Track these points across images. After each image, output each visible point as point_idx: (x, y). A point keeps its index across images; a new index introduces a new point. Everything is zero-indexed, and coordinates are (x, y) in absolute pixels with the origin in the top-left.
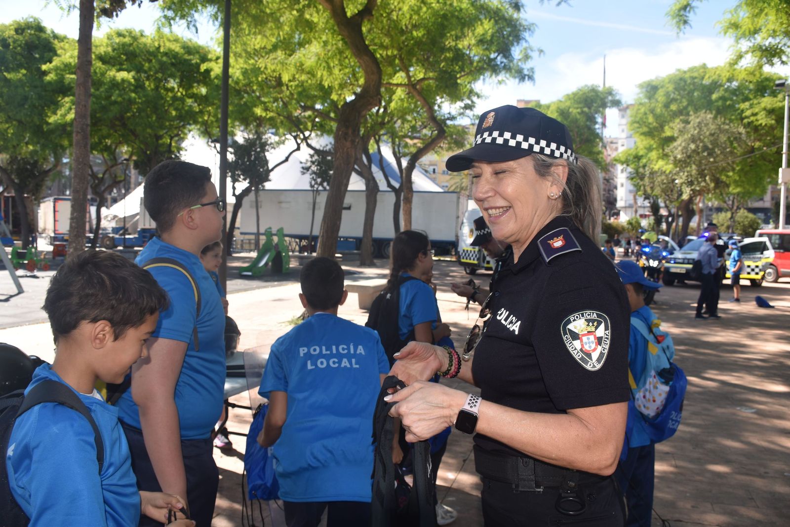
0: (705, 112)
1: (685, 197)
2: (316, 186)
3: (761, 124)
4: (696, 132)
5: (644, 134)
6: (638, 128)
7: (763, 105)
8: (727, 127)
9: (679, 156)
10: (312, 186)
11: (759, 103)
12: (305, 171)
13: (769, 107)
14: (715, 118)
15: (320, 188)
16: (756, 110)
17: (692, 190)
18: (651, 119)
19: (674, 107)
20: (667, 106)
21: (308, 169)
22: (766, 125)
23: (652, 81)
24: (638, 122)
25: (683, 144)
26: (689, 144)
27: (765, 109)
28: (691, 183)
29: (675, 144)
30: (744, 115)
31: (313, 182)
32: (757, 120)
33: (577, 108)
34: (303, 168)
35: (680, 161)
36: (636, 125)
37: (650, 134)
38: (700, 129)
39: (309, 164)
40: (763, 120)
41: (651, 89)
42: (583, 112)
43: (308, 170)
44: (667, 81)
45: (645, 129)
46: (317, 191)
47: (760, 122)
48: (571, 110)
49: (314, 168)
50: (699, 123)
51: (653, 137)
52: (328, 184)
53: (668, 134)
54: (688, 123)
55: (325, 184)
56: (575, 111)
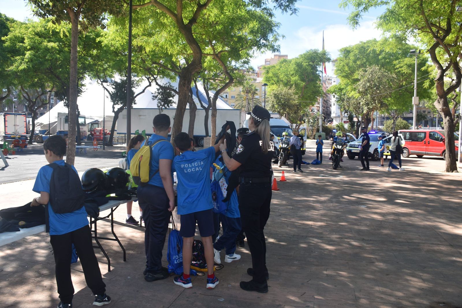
0: (375, 66)
1: (365, 112)
2: (161, 106)
3: (404, 73)
4: (370, 76)
5: (343, 76)
6: (340, 73)
7: (405, 62)
8: (386, 74)
9: (361, 90)
10: (158, 106)
11: (403, 61)
12: (154, 98)
13: (408, 63)
14: (380, 69)
15: (163, 107)
16: (402, 65)
17: (368, 108)
18: (346, 69)
19: (358, 63)
20: (355, 62)
21: (156, 97)
22: (407, 73)
23: (347, 48)
24: (340, 70)
25: (363, 83)
26: (366, 83)
27: (406, 64)
28: (367, 104)
29: (359, 83)
30: (395, 67)
31: (159, 105)
32: (402, 70)
33: (307, 62)
34: (153, 96)
35: (362, 92)
37: (346, 77)
38: (372, 75)
39: (157, 94)
40: (405, 70)
41: (347, 52)
42: (309, 65)
43: (156, 98)
44: (355, 48)
45: (344, 74)
46: (162, 109)
47: (404, 71)
48: (303, 63)
49: (160, 96)
50: (372, 71)
51: (349, 78)
52: (168, 106)
53: (356, 77)
54: (366, 71)
55: (166, 105)
56: (305, 64)
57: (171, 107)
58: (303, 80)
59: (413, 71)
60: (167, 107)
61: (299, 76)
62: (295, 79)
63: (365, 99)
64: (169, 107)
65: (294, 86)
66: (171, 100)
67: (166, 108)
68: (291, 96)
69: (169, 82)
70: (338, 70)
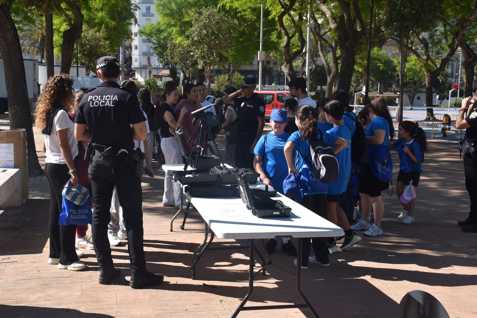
0: (213, 8)
1: (200, 67)
3: (248, 18)
4: (207, 22)
5: (167, 15)
8: (226, 19)
9: (196, 39)
17: (204, 62)
18: (173, 6)
22: (251, 19)
24: (162, 6)
25: (198, 30)
26: (202, 30)
27: (250, 7)
28: (203, 57)
29: (192, 29)
30: (237, 10)
32: (246, 15)
35: (196, 41)
36: (161, 8)
37: (171, 15)
38: (209, 19)
40: (248, 15)
45: (168, 11)
50: (209, 15)
53: (187, 19)
54: (200, 14)
58: (112, 18)
59: (259, 16)
61: (108, 11)
63: (200, 50)
65: (103, 27)
68: (100, 41)
70: (160, 5)
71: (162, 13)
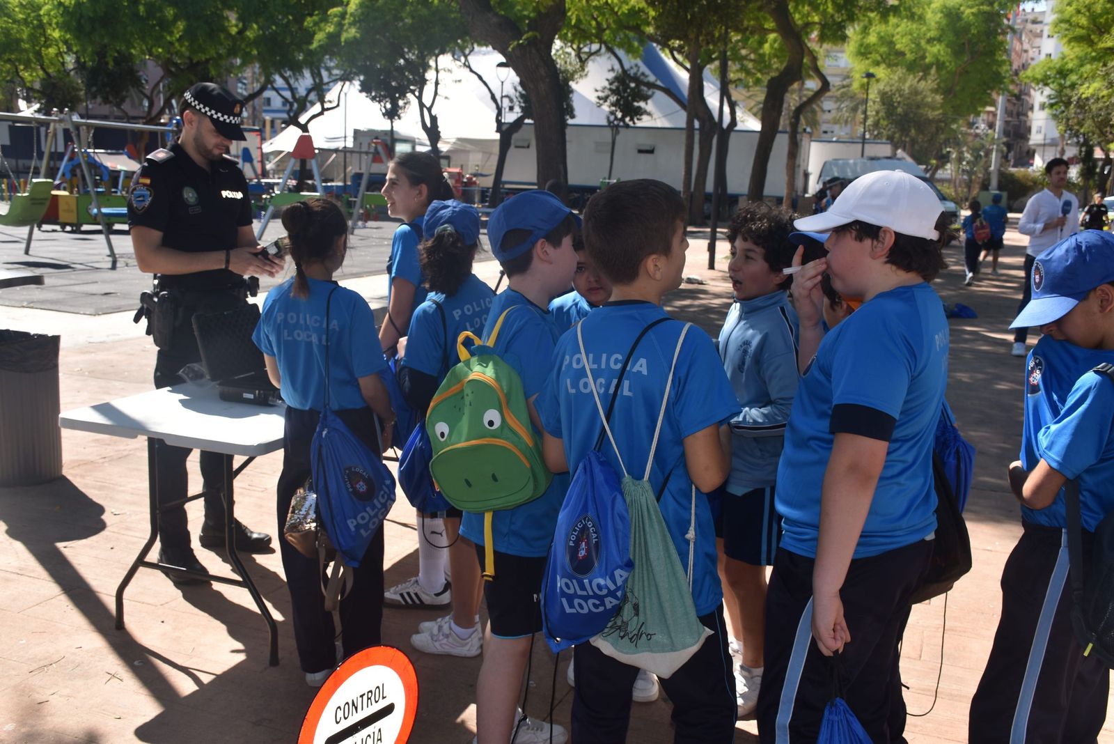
2: (616, 123)
6: (1067, 30)
10: (610, 121)
12: (601, 102)
15: (621, 124)
21: (605, 99)
31: (612, 118)
33: (971, 7)
34: (599, 98)
36: (1064, 26)
37: (1085, 39)
39: (607, 92)
42: (980, 12)
43: (605, 101)
46: (617, 127)
48: (962, 8)
49: (613, 98)
51: (1091, 43)
52: (632, 119)
55: (627, 119)
56: (968, 11)
57: (639, 124)
58: (958, 53)
60: (631, 124)
61: (950, 42)
62: (936, 50)
64: (634, 123)
65: (933, 71)
66: (639, 108)
67: (627, 126)
68: (925, 97)
69: (636, 65)
70: (1062, 21)
71: (1066, 36)
